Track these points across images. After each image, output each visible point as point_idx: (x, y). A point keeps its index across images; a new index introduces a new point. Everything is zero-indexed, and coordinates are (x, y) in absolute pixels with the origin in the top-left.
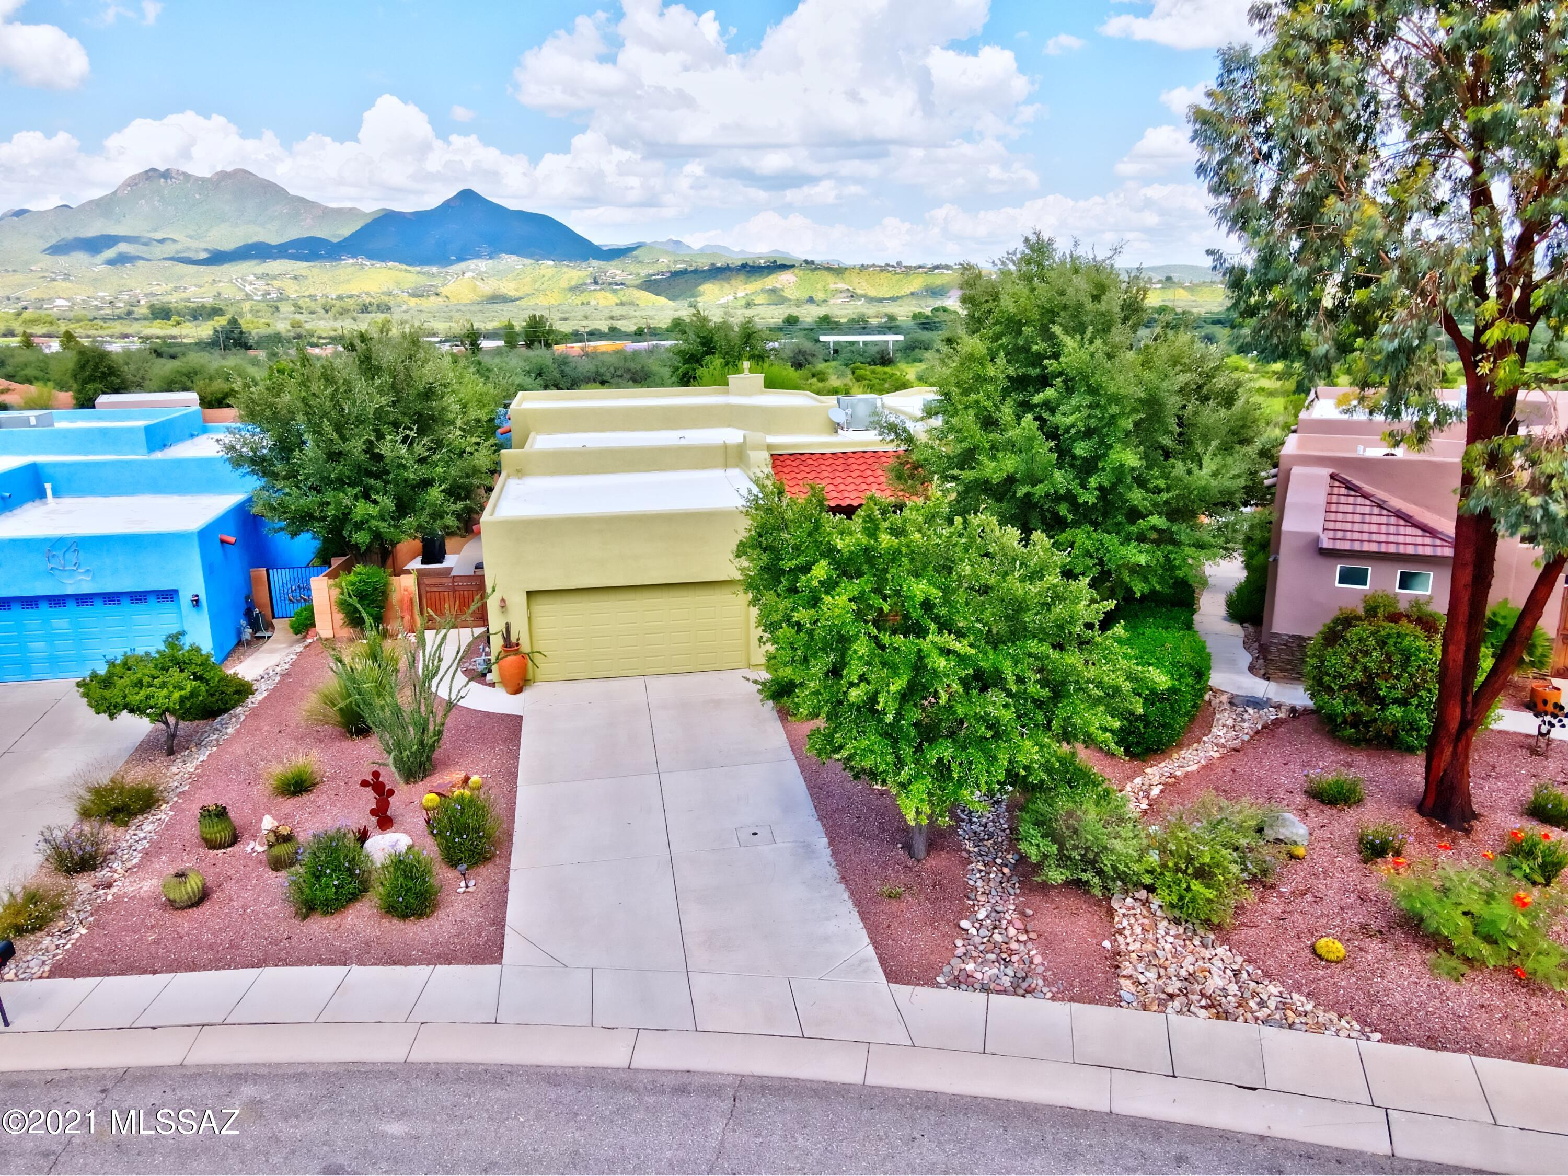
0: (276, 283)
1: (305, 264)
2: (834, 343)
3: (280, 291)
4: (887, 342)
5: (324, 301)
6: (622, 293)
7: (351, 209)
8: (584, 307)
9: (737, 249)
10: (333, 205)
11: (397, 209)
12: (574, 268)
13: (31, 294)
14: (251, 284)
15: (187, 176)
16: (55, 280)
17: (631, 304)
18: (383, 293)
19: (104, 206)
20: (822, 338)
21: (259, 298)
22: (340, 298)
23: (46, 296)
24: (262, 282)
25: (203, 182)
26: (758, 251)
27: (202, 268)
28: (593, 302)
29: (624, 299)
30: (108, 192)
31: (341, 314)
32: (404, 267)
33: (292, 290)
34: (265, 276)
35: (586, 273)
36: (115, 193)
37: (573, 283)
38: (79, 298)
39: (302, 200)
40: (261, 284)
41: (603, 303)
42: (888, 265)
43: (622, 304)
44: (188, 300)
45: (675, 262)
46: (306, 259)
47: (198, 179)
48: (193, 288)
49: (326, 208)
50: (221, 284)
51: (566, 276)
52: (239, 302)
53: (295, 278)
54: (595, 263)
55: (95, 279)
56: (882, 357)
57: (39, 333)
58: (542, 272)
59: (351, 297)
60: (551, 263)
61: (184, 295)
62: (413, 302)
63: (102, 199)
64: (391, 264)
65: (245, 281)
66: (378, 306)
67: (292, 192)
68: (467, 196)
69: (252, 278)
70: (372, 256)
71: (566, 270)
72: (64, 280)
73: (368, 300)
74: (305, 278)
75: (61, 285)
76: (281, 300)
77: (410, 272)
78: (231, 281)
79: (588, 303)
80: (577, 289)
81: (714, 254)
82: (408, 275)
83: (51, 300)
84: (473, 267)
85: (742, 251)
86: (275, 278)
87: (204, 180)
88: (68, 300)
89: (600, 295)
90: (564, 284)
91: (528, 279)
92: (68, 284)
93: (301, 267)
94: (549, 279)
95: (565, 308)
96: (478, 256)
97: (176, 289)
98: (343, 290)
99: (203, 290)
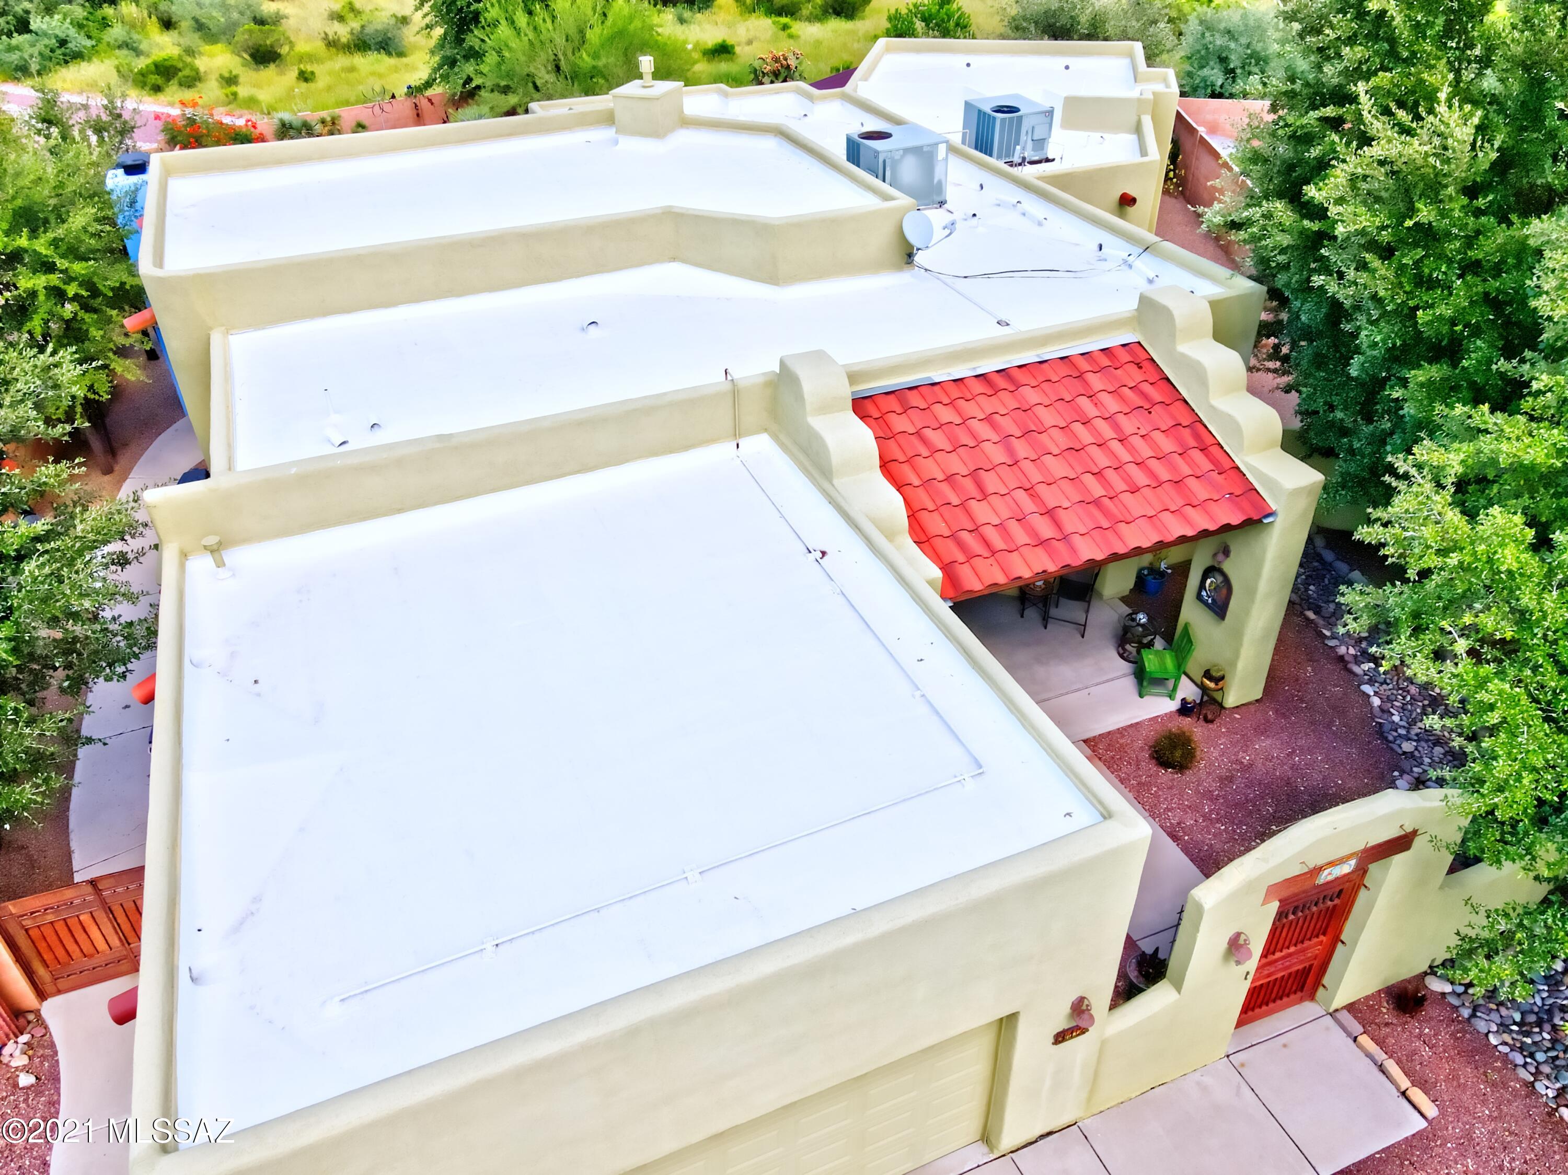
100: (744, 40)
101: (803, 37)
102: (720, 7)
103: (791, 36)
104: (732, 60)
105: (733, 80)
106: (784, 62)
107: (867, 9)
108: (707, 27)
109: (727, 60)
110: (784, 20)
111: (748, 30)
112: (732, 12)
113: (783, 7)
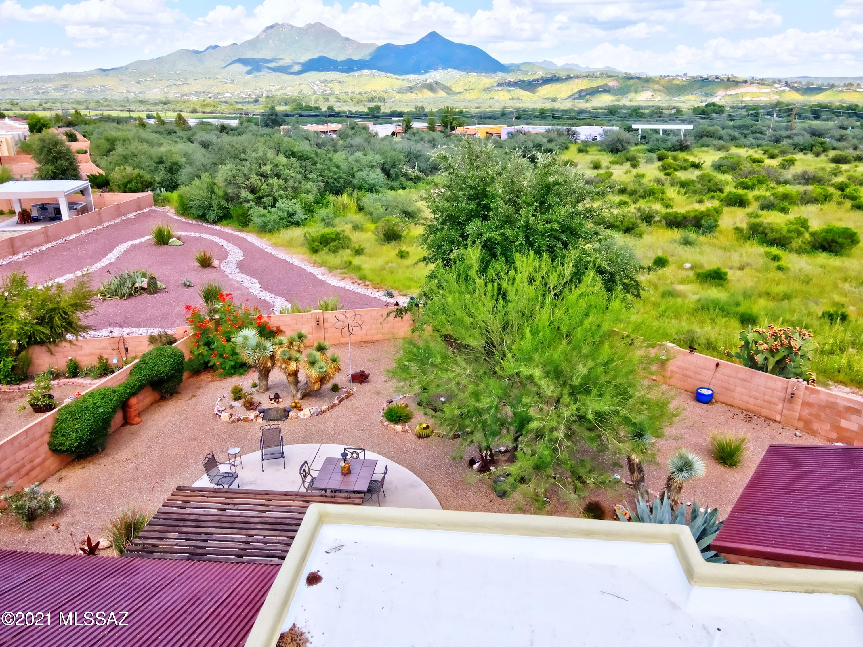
0: (330, 85)
1: (346, 75)
2: (643, 131)
3: (331, 89)
4: (679, 130)
5: (352, 95)
6: (513, 92)
7: (372, 44)
8: (491, 101)
9: (584, 66)
10: (364, 42)
11: (395, 44)
12: (487, 77)
13: (215, 90)
14: (317, 85)
15: (292, 27)
16: (226, 83)
17: (518, 99)
18: (383, 91)
19: (252, 44)
20: (634, 126)
21: (320, 93)
22: (360, 94)
23: (221, 92)
24: (323, 85)
25: (300, 30)
26: (596, 67)
27: (295, 77)
28: (496, 98)
29: (514, 96)
30: (255, 36)
31: (358, 103)
32: (396, 76)
33: (337, 89)
34: (325, 81)
35: (494, 80)
36: (258, 37)
37: (486, 86)
38: (236, 93)
39: (347, 39)
40: (322, 86)
41: (502, 98)
42: (677, 75)
43: (513, 99)
44: (286, 94)
45: (546, 74)
46: (347, 72)
47: (297, 28)
48: (290, 88)
49: (359, 43)
50: (303, 86)
51: (483, 82)
52: (310, 95)
53: (340, 82)
54: (500, 74)
55: (245, 83)
56: (681, 145)
57: (208, 111)
58: (470, 80)
59: (366, 93)
60: (475, 74)
61: (285, 92)
62: (398, 96)
63: (252, 40)
64: (389, 75)
65: (314, 84)
66: (379, 98)
67: (343, 35)
68: (433, 35)
69: (318, 82)
70: (380, 69)
71: (483, 78)
72: (230, 83)
73: (374, 94)
74: (345, 82)
75: (229, 85)
76: (331, 94)
77: (398, 79)
78: (308, 84)
79: (493, 98)
80: (487, 90)
81: (570, 69)
82: (397, 81)
83: (223, 94)
84: (433, 76)
85: (587, 67)
86: (329, 82)
87: (300, 29)
88: (231, 93)
89: (501, 93)
90: (481, 87)
91: (462, 83)
92: (232, 85)
93: (343, 76)
94: (473, 84)
95: (480, 101)
96: (436, 69)
97: (281, 88)
98: (363, 89)
99: (294, 89)
100: (737, 265)
101: (792, 269)
102: (721, 232)
103: (780, 268)
104: (722, 285)
105: (719, 309)
106: (786, 342)
107: (854, 250)
108: (707, 249)
109: (717, 285)
110: (774, 250)
111: (741, 256)
112: (730, 237)
113: (775, 240)
